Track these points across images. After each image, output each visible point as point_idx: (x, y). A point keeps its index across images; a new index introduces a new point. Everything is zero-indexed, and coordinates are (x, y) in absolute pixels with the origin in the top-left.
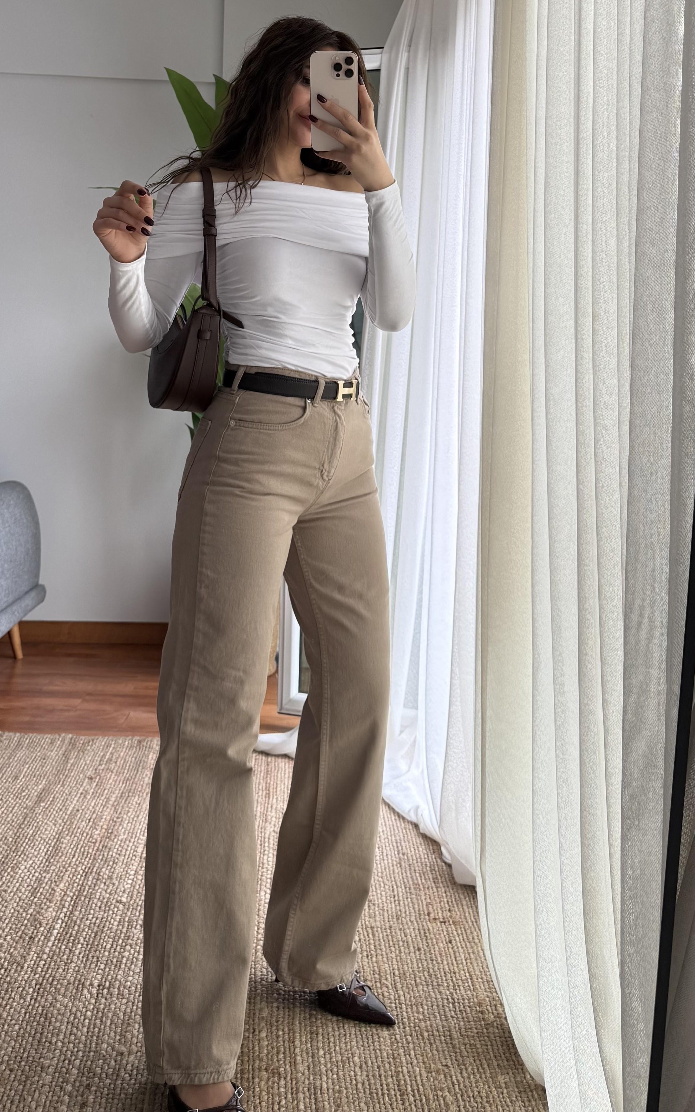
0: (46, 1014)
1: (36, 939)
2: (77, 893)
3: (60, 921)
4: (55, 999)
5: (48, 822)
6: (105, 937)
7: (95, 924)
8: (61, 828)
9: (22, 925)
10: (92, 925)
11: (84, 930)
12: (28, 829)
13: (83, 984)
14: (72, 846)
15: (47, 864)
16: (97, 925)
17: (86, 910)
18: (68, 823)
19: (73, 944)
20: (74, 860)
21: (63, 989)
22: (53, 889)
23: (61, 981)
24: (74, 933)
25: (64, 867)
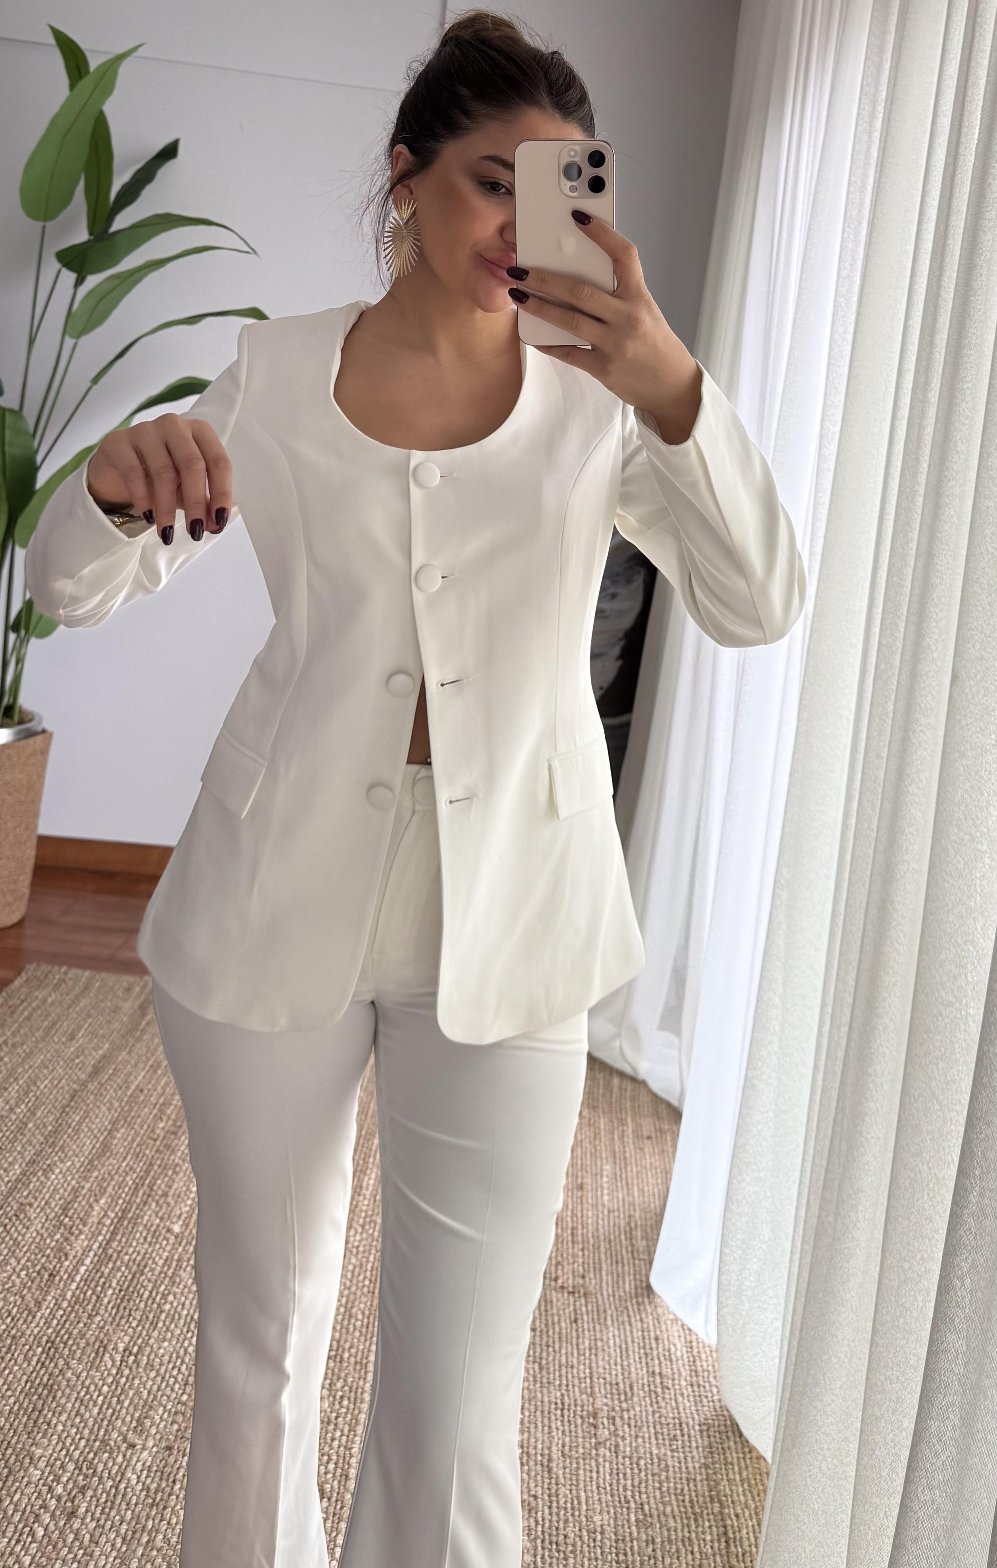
0: (52, 1386)
1: (57, 1278)
2: (120, 1214)
3: (92, 1254)
4: (68, 1364)
5: (102, 1106)
6: (144, 1280)
7: (135, 1260)
8: (116, 1115)
9: (43, 1256)
10: (131, 1263)
11: (119, 1269)
12: (74, 1113)
13: (105, 1347)
14: (126, 1144)
15: (89, 1167)
16: (137, 1262)
17: (127, 1240)
18: (126, 1109)
19: (102, 1288)
20: (124, 1164)
21: (79, 1351)
22: (91, 1206)
23: (78, 1340)
24: (107, 1271)
25: (109, 1174)
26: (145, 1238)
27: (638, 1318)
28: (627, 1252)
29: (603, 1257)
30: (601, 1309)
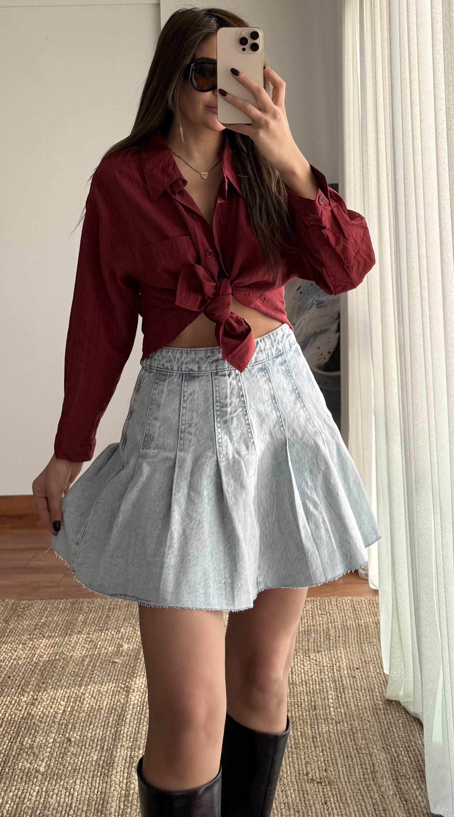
26: (22, 779)
27: (368, 796)
28: (353, 749)
29: (337, 754)
30: (342, 792)
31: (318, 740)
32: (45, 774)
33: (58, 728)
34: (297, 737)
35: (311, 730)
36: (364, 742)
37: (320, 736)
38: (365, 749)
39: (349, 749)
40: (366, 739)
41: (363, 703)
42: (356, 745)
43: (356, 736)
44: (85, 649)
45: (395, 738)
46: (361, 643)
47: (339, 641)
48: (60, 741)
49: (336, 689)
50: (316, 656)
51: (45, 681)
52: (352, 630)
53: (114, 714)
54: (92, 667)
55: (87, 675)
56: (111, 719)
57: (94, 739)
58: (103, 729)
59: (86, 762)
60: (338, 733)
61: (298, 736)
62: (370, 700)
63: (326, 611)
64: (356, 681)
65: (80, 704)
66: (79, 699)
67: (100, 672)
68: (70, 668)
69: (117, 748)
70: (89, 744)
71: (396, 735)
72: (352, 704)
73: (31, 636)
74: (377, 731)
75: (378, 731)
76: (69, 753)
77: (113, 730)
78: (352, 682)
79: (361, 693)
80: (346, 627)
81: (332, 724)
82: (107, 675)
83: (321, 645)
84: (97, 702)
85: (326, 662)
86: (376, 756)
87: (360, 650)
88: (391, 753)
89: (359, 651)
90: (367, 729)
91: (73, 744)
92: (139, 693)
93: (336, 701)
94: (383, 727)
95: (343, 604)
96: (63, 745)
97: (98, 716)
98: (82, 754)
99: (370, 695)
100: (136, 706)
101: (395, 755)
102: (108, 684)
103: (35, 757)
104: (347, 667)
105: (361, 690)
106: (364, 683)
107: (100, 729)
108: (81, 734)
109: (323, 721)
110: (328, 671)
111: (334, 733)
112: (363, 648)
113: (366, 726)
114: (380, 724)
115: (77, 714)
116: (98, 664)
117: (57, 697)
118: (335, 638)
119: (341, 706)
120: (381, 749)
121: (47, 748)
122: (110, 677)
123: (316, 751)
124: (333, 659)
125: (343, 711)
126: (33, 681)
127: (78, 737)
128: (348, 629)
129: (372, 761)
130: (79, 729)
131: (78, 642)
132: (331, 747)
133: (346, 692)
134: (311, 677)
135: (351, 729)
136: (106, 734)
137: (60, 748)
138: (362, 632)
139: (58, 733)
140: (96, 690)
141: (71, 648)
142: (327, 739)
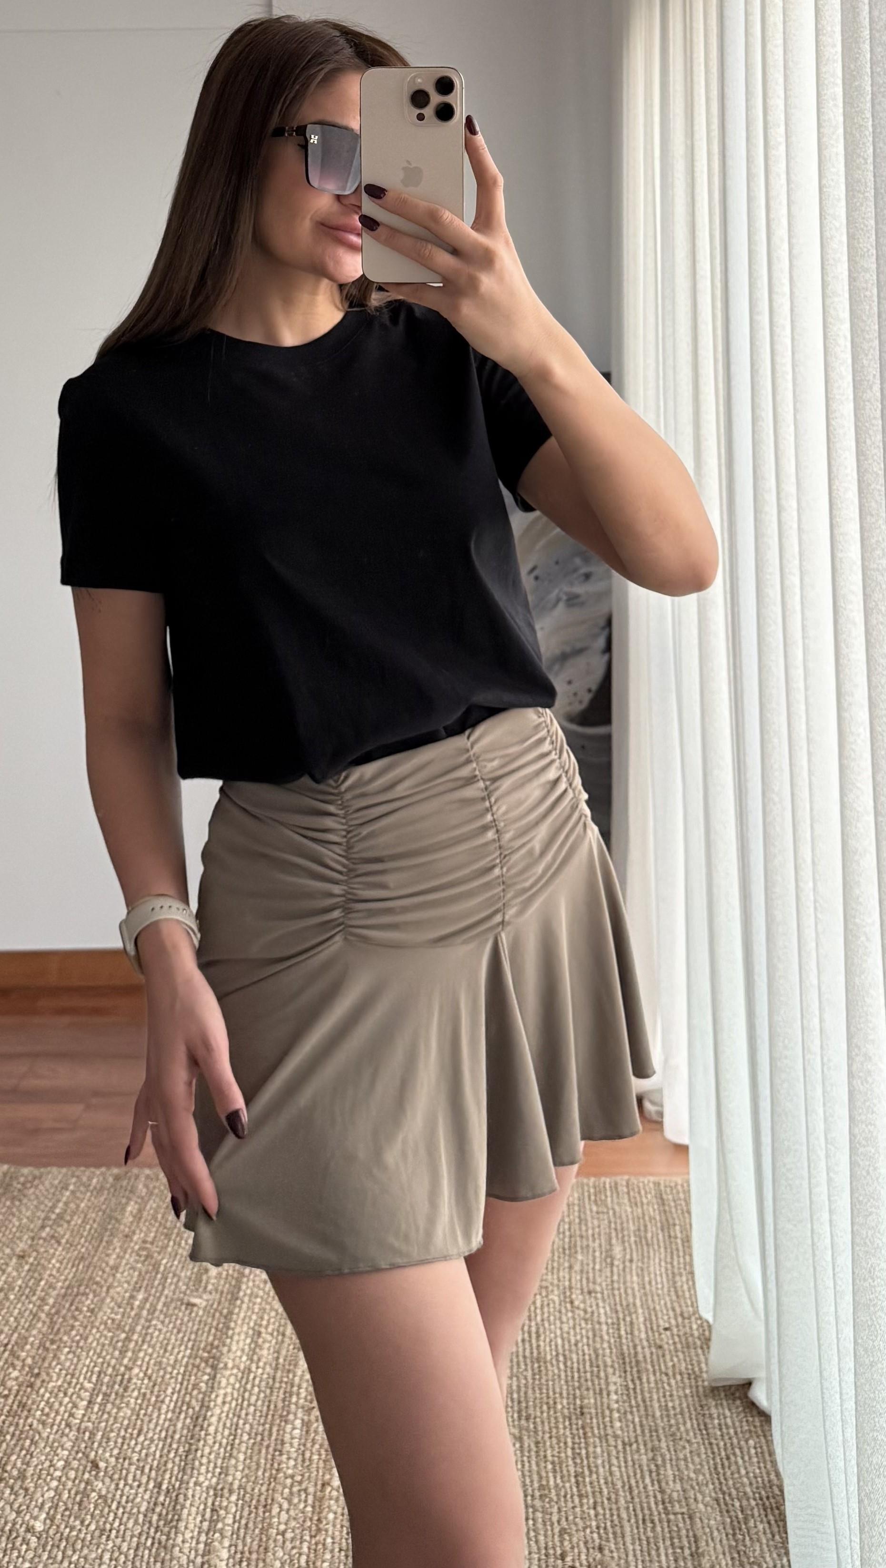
28: (656, 1503)
29: (624, 1514)
31: (587, 1480)
32: (44, 1536)
33: (76, 1439)
34: (544, 1474)
35: (574, 1459)
36: (678, 1487)
37: (591, 1472)
38: (679, 1502)
39: (648, 1503)
40: (681, 1480)
41: (677, 1402)
42: (662, 1492)
43: (662, 1472)
44: (136, 1273)
45: (740, 1477)
46: (673, 1273)
47: (631, 1270)
48: (78, 1468)
49: (625, 1372)
50: (584, 1302)
51: (57, 1338)
52: (656, 1247)
53: (186, 1413)
54: (148, 1310)
55: (139, 1328)
56: (179, 1425)
57: (143, 1467)
58: (164, 1445)
59: (126, 1515)
60: (626, 1467)
61: (547, 1472)
62: (692, 1396)
63: (606, 1206)
64: (664, 1356)
65: (121, 1390)
66: (119, 1378)
67: (163, 1322)
68: (105, 1313)
69: (187, 1489)
70: (134, 1476)
71: (743, 1472)
72: (656, 1405)
73: (35, 1242)
74: (705, 1463)
75: (708, 1463)
76: (94, 1494)
77: (181, 1449)
78: (655, 1357)
79: (673, 1382)
80: (644, 1242)
81: (616, 1447)
82: (175, 1331)
83: (594, 1277)
84: (154, 1386)
85: (606, 1314)
86: (701, 1519)
87: (672, 1289)
88: (733, 1513)
89: (669, 1291)
90: (685, 1459)
91: (102, 1474)
92: (235, 1371)
93: (625, 1398)
94: (717, 1454)
95: (639, 1193)
96: (83, 1474)
97: (155, 1415)
98: (118, 1497)
99: (691, 1387)
100: (229, 1399)
101: (740, 1516)
102: (176, 1350)
103: (28, 1497)
104: (645, 1325)
105: (674, 1375)
106: (679, 1361)
107: (157, 1446)
108: (119, 1454)
109: (597, 1440)
110: (608, 1333)
111: (619, 1467)
112: (679, 1284)
113: (684, 1452)
114: (712, 1449)
115: (115, 1410)
116: (159, 1307)
117: (77, 1372)
118: (624, 1262)
119: (635, 1409)
120: (711, 1502)
121: (51, 1480)
122: (181, 1335)
123: (582, 1505)
124: (619, 1308)
125: (637, 1420)
126: (34, 1336)
127: (113, 1460)
128: (648, 1245)
129: (693, 1530)
130: (116, 1442)
131: (122, 1258)
132: (613, 1496)
133: (644, 1380)
134: (576, 1345)
135: (653, 1459)
136: (167, 1456)
137: (77, 1482)
138: (675, 1253)
139: (76, 1449)
140: (152, 1362)
141: (108, 1269)
142: (605, 1479)
